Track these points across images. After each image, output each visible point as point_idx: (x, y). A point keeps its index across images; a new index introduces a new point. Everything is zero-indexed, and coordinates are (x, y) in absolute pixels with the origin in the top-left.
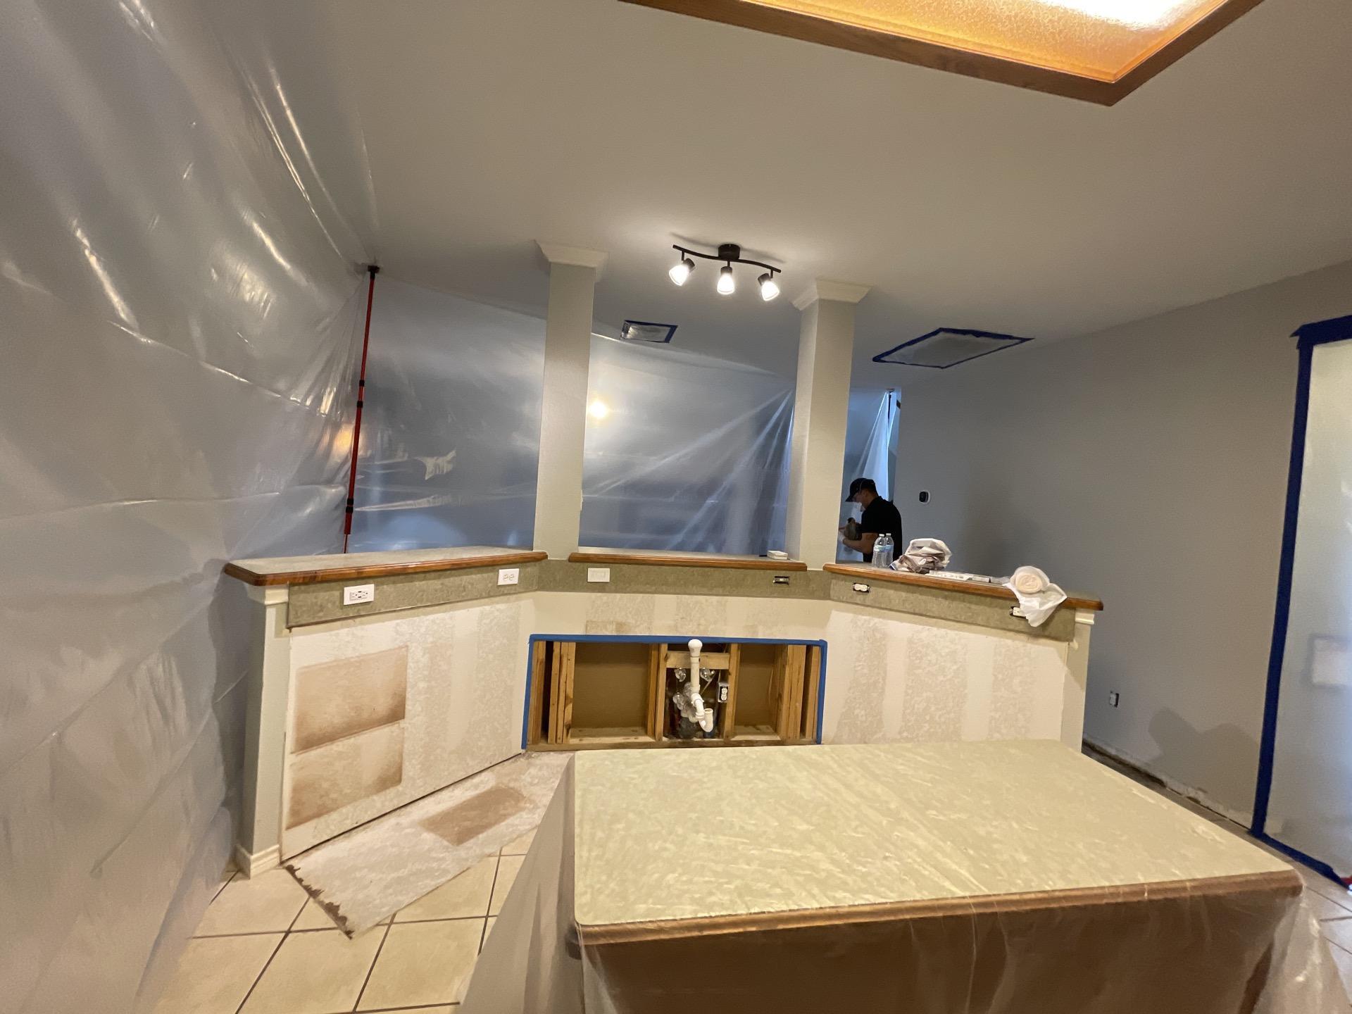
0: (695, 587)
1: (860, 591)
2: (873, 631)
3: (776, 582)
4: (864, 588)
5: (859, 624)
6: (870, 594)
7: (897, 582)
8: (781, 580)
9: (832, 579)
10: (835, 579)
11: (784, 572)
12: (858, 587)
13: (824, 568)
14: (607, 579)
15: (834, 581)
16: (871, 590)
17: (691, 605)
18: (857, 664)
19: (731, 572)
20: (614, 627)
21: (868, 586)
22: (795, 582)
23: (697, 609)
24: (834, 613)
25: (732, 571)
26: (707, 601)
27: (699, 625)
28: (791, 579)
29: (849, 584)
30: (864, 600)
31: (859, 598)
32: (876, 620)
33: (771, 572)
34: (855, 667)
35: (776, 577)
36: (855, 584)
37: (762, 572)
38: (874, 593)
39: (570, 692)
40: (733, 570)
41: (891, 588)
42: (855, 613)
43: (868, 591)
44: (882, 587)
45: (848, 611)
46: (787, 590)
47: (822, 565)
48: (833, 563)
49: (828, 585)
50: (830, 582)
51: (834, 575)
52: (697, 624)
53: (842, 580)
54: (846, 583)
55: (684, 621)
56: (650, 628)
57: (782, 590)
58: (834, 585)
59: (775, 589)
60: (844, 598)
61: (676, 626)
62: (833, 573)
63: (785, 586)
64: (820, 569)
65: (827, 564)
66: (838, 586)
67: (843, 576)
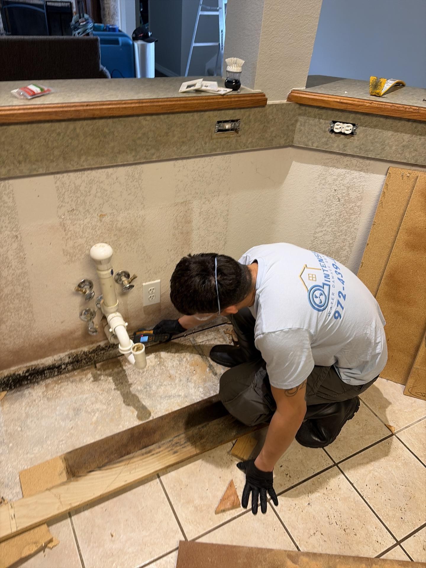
0: (83, 158)
1: (341, 133)
2: (348, 188)
3: (219, 131)
4: (347, 128)
5: (330, 179)
6: (356, 137)
7: (400, 119)
8: (227, 126)
9: (300, 115)
10: (304, 114)
11: (231, 112)
12: (338, 127)
13: (289, 98)
15: (301, 119)
16: (358, 131)
17: (82, 188)
18: (319, 229)
19: (144, 123)
21: (354, 125)
22: (247, 127)
23: (93, 191)
24: (295, 165)
25: (146, 122)
26: (108, 176)
27: (102, 216)
28: (242, 123)
29: (325, 124)
30: (345, 146)
31: (337, 144)
32: (356, 174)
33: (211, 113)
34: (315, 233)
35: (219, 122)
36: (334, 122)
37: (196, 116)
38: (361, 135)
40: (148, 118)
41: (391, 128)
42: (325, 164)
43: (352, 134)
44: (375, 127)
45: (316, 162)
46: (234, 140)
47: (288, 94)
48: (303, 88)
49: (294, 125)
50: (297, 121)
51: (303, 108)
52: (99, 215)
53: (315, 117)
54: (321, 120)
55: (75, 214)
56: (19, 236)
57: (228, 143)
58: (301, 125)
59: (217, 142)
60: (314, 145)
61: (64, 224)
62: (301, 105)
63: (232, 134)
64: (285, 101)
65: (294, 90)
66: (304, 125)
67: (317, 111)
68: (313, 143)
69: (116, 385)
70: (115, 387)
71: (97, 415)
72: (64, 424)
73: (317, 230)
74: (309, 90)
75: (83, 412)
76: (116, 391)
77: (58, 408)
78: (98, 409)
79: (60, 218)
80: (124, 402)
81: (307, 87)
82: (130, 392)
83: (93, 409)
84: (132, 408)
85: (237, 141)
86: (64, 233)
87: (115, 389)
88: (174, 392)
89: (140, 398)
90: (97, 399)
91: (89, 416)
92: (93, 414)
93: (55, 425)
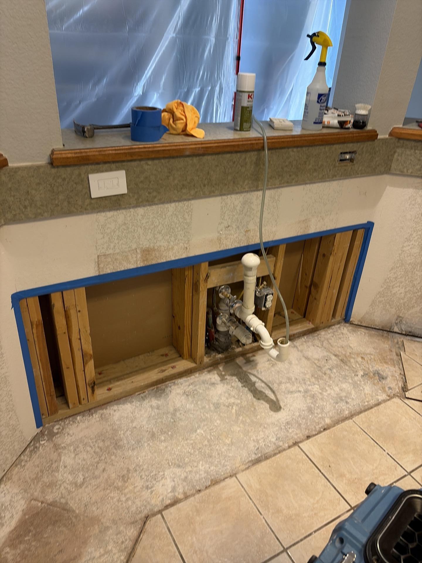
3: (341, 160)
8: (347, 157)
9: (398, 147)
10: (402, 147)
11: (351, 145)
13: (391, 134)
14: (123, 189)
15: (399, 150)
18: (407, 244)
20: (139, 256)
22: (360, 157)
27: (247, 231)
28: (357, 153)
33: (337, 147)
34: (403, 247)
35: (341, 153)
37: (327, 148)
39: (88, 348)
46: (350, 168)
47: (390, 131)
48: (401, 126)
49: (393, 155)
50: (395, 152)
51: (401, 141)
52: (245, 230)
53: (412, 148)
54: (417, 151)
55: (229, 230)
56: (188, 248)
57: (345, 170)
58: (399, 155)
59: (338, 170)
60: (409, 171)
61: (220, 238)
62: (399, 139)
63: (349, 164)
64: (387, 136)
65: (394, 128)
66: (401, 155)
67: (413, 143)
68: (407, 170)
69: (242, 383)
70: (242, 385)
71: (234, 407)
72: (209, 416)
73: (405, 245)
74: (405, 127)
75: (222, 406)
76: (244, 388)
77: (199, 402)
78: (234, 403)
79: (219, 232)
80: (254, 396)
81: (403, 125)
82: (256, 389)
83: (230, 403)
84: (262, 401)
85: (351, 168)
86: (219, 246)
87: (242, 387)
88: (294, 388)
89: (266, 394)
90: (229, 395)
91: (228, 409)
92: (231, 407)
93: (201, 417)
